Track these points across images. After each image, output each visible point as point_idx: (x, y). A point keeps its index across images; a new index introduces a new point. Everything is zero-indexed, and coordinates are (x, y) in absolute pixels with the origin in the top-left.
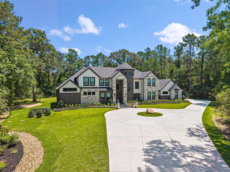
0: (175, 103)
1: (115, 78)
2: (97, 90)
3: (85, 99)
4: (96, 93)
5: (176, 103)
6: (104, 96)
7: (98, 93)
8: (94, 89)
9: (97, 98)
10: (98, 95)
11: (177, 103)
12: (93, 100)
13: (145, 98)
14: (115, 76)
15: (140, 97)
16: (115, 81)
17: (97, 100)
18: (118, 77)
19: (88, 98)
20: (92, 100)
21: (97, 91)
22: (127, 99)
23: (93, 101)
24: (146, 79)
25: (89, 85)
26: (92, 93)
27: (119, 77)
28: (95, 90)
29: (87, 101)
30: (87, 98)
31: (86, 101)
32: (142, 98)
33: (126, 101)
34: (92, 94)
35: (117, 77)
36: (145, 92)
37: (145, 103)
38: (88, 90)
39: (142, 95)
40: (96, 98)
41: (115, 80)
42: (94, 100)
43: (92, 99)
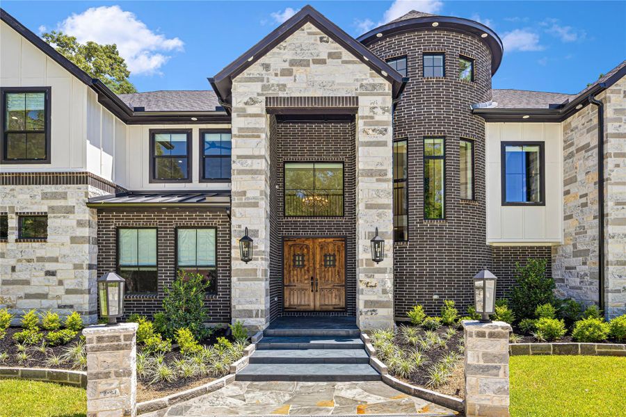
1: (256, 87)
2: (64, 196)
4: (52, 223)
6: (148, 258)
7: (71, 221)
8: (38, 189)
9: (65, 270)
10: (81, 240)
12: (27, 282)
14: (255, 70)
15: (556, 274)
16: (251, 110)
17: (60, 291)
18: (287, 73)
20: (23, 290)
21: (70, 210)
22: (389, 285)
23: (28, 296)
26: (13, 223)
27: (299, 71)
28: (45, 196)
32: (575, 281)
33: (382, 305)
34: (13, 235)
35: (274, 80)
39: (576, 254)
40: (50, 266)
41: (253, 102)
42: (39, 283)
43: (20, 276)
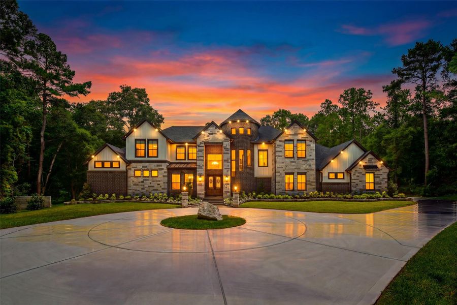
0: (359, 201)
1: (202, 140)
2: (161, 166)
3: (138, 185)
5: (362, 201)
7: (163, 171)
8: (156, 164)
9: (161, 183)
10: (164, 176)
11: (366, 201)
12: (153, 187)
13: (277, 187)
17: (160, 189)
18: (208, 136)
19: (142, 182)
21: (163, 169)
22: (230, 187)
23: (154, 190)
24: (280, 141)
25: (145, 157)
27: (211, 136)
28: (158, 166)
29: (142, 189)
30: (142, 184)
31: (139, 188)
35: (206, 138)
36: (279, 172)
37: (271, 198)
38: (143, 167)
40: (158, 183)
41: (201, 143)
42: (156, 187)
43: (152, 185)
